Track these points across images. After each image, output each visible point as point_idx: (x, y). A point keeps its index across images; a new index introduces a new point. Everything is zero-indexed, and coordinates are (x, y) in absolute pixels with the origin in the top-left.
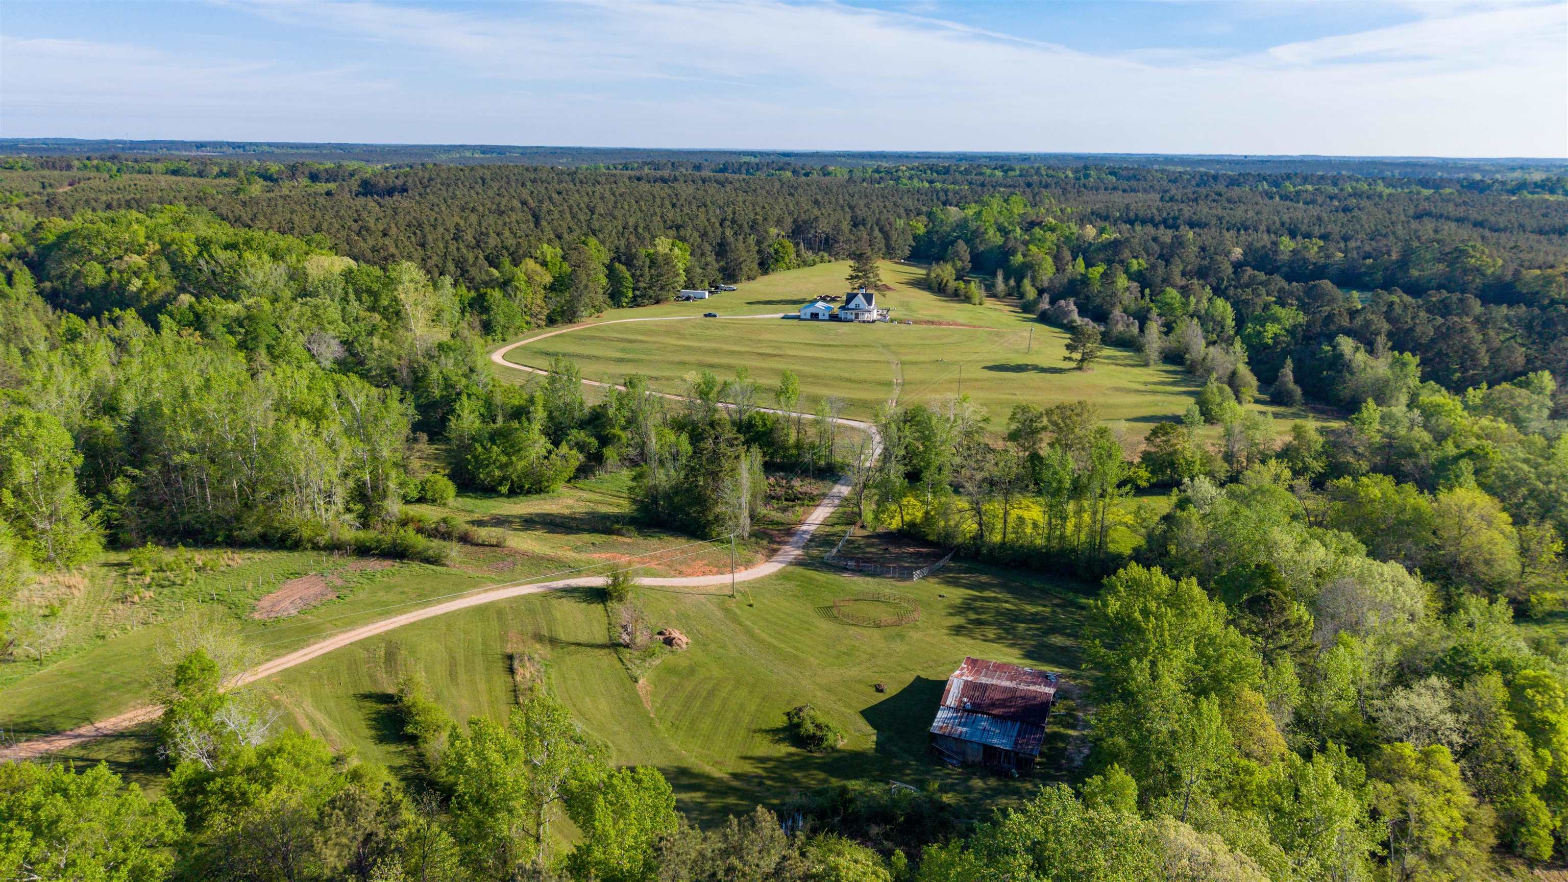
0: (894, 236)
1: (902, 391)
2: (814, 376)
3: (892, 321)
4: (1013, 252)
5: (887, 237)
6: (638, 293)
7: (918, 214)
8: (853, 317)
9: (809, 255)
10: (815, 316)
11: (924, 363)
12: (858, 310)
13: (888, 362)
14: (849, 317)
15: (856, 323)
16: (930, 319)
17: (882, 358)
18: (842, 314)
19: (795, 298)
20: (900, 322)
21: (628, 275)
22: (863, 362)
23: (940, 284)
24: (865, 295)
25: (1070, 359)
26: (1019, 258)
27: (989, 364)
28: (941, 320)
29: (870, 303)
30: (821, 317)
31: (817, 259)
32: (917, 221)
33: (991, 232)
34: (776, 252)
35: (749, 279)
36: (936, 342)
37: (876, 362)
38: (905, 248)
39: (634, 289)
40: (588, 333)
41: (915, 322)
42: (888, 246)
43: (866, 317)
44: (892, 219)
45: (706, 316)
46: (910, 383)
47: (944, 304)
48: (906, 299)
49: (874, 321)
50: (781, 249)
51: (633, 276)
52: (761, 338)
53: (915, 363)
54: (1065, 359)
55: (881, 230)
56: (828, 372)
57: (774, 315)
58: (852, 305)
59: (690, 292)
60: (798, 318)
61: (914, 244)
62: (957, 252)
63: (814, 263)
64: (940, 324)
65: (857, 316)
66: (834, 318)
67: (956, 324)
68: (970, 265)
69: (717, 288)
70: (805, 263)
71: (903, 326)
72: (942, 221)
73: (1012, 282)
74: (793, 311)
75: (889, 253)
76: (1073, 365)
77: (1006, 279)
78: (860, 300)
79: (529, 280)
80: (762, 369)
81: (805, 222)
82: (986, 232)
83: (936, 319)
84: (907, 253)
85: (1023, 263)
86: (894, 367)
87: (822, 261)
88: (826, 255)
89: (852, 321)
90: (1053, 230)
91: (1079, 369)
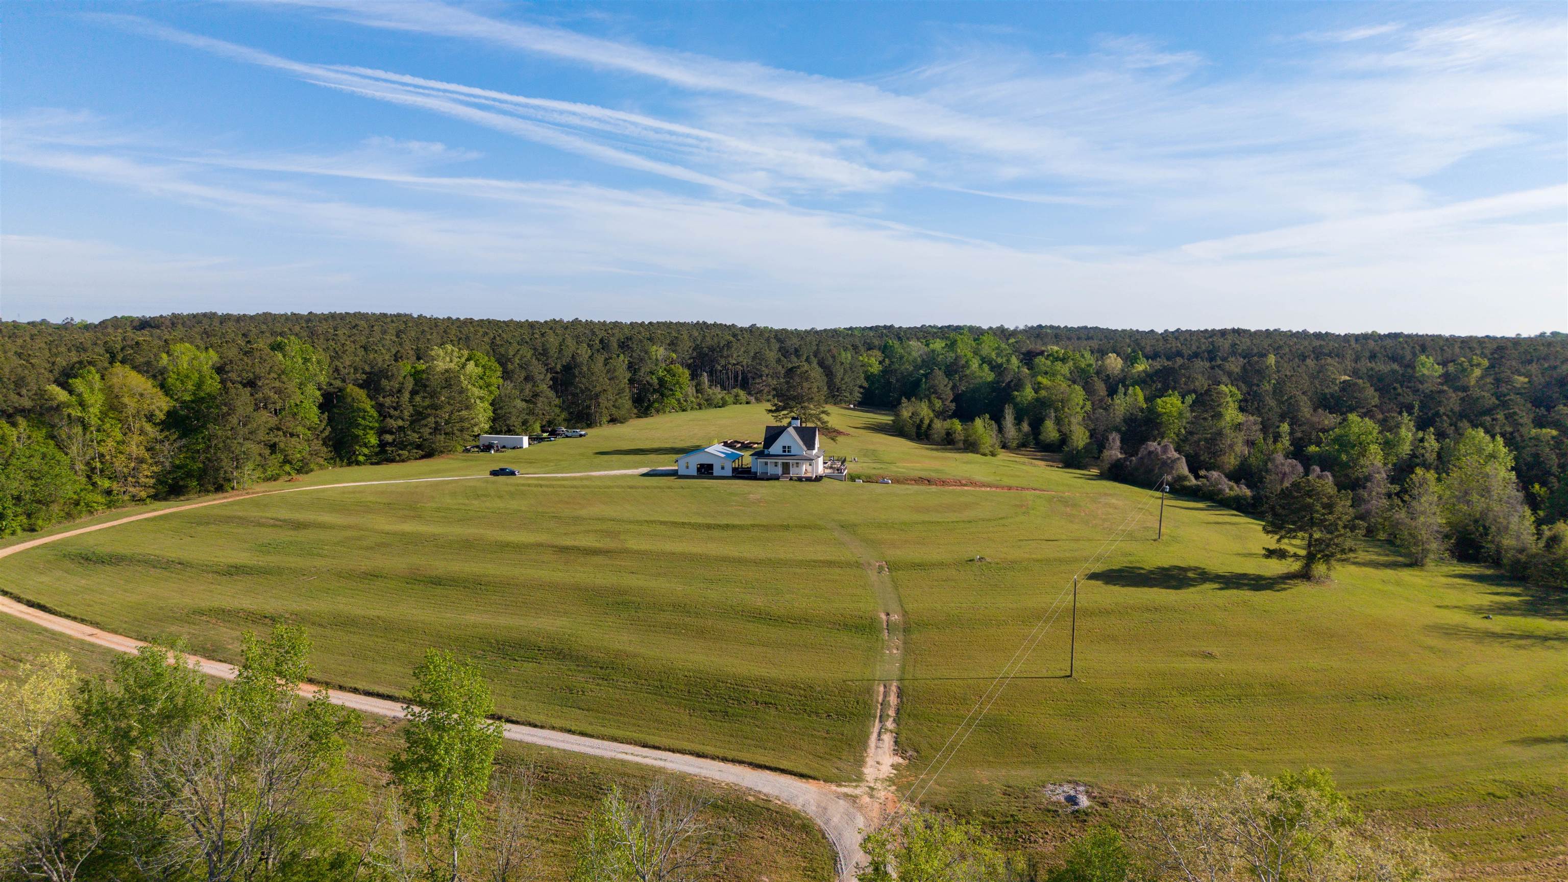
0: (839, 372)
1: (907, 649)
2: (680, 607)
3: (853, 478)
4: (1018, 385)
5: (829, 373)
6: (389, 438)
7: (869, 349)
8: (779, 470)
9: (717, 393)
10: (705, 471)
11: (941, 565)
12: (788, 459)
13: (858, 565)
14: (771, 470)
15: (784, 482)
16: (924, 474)
17: (845, 555)
18: (758, 466)
19: (679, 445)
20: (869, 480)
21: (368, 405)
22: (801, 564)
23: (919, 427)
24: (799, 430)
25: (1281, 554)
26: (1028, 393)
27: (1098, 568)
28: (943, 477)
29: (811, 446)
30: (717, 471)
31: (729, 399)
32: (869, 356)
33: (975, 364)
34: (661, 381)
35: (613, 420)
36: (952, 517)
37: (830, 564)
38: (854, 386)
39: (381, 432)
40: (228, 512)
41: (896, 481)
42: (831, 384)
43: (805, 469)
44: (835, 351)
45: (494, 473)
46: (922, 625)
47: (935, 453)
48: (871, 447)
49: (819, 479)
50: (668, 378)
51: (380, 407)
52: (583, 513)
53: (920, 566)
54: (1270, 553)
55: (821, 364)
56: (714, 595)
57: (634, 470)
58: (776, 448)
59: (496, 439)
60: (674, 474)
61: (866, 385)
62: (933, 386)
63: (724, 404)
64: (944, 483)
65: (786, 467)
66: (743, 473)
67: (973, 484)
68: (953, 406)
69: (554, 433)
70: (710, 403)
71: (877, 488)
72: (901, 357)
73: (1025, 427)
74: (666, 464)
75: (834, 395)
76: (1295, 566)
77: (1018, 420)
78: (791, 438)
79: (113, 406)
80: (553, 587)
81: (712, 349)
82: (967, 365)
83: (934, 475)
84: (857, 396)
85: (1037, 400)
86: (873, 575)
87: (737, 401)
88: (742, 394)
89: (777, 478)
90: (1063, 360)
91: (1305, 575)
